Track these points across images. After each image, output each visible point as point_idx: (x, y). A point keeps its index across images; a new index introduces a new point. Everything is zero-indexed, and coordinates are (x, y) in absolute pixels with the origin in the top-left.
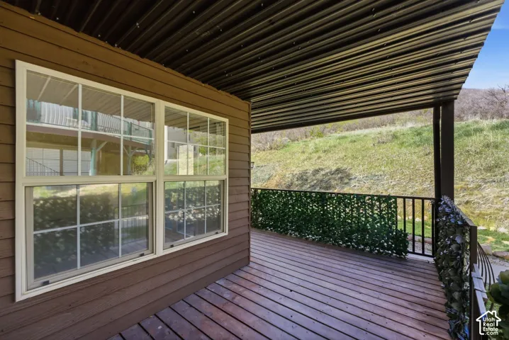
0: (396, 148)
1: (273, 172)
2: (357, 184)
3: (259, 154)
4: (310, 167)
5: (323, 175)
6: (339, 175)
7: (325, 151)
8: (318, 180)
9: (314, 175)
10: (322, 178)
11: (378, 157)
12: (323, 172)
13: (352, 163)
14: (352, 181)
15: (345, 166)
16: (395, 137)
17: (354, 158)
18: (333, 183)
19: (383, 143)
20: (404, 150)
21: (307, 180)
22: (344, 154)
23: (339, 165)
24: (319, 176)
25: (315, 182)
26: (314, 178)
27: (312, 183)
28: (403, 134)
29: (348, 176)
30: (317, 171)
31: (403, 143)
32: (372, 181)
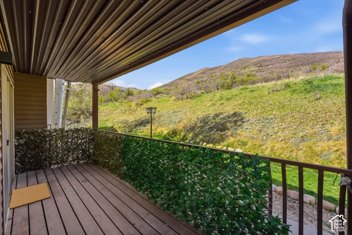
0: (288, 95)
1: (184, 117)
2: (249, 127)
3: (178, 103)
4: (212, 112)
5: (221, 118)
6: (235, 119)
7: (228, 99)
8: (216, 123)
9: (214, 119)
10: (220, 121)
11: (271, 102)
12: (222, 116)
13: (247, 108)
14: (245, 124)
15: (241, 111)
16: (287, 86)
17: (250, 103)
18: (228, 125)
19: (277, 91)
20: (295, 96)
21: (207, 123)
22: (242, 101)
23: (237, 110)
24: (218, 120)
25: (214, 124)
26: (213, 121)
27: (211, 126)
28: (295, 84)
29: (242, 120)
30: (217, 116)
31: (295, 90)
32: (263, 124)
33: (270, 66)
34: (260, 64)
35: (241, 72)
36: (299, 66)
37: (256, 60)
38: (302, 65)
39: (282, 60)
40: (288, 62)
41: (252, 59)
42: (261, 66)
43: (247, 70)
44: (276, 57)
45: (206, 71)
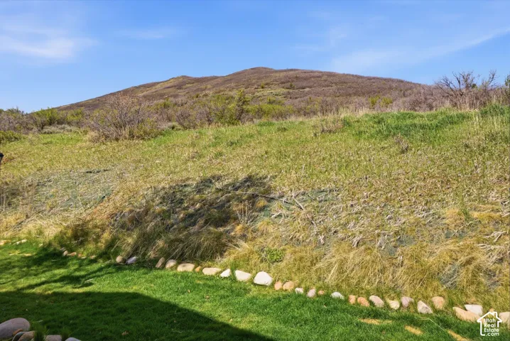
0: (351, 141)
1: (116, 185)
2: (284, 212)
3: (103, 147)
4: (194, 174)
5: (218, 190)
6: (250, 191)
7: (232, 143)
8: (203, 201)
9: (199, 191)
10: (214, 196)
11: (323, 154)
12: (218, 185)
13: (276, 165)
14: (275, 205)
15: (264, 172)
16: (346, 123)
17: (281, 155)
18: (236, 207)
19: (330, 132)
20: (363, 144)
21: (181, 202)
22: (264, 148)
23: (253, 169)
24: (209, 194)
25: (198, 206)
26: (197, 197)
27: (191, 210)
28: (358, 121)
29: (267, 194)
30: (207, 182)
31: (360, 133)
32: (315, 204)
33: (307, 89)
34: (289, 84)
35: (257, 94)
36: (350, 95)
37: (282, 75)
38: (355, 94)
39: (325, 81)
40: (334, 87)
41: (276, 71)
42: (291, 87)
43: (267, 92)
44: (316, 74)
45: (184, 83)
